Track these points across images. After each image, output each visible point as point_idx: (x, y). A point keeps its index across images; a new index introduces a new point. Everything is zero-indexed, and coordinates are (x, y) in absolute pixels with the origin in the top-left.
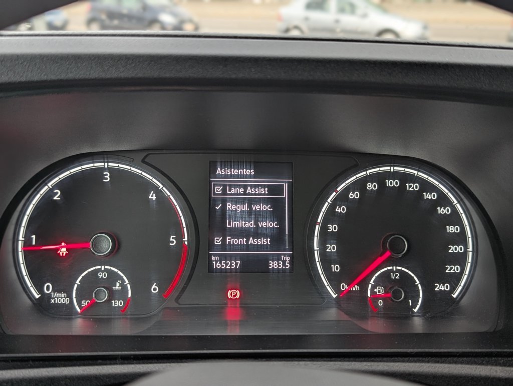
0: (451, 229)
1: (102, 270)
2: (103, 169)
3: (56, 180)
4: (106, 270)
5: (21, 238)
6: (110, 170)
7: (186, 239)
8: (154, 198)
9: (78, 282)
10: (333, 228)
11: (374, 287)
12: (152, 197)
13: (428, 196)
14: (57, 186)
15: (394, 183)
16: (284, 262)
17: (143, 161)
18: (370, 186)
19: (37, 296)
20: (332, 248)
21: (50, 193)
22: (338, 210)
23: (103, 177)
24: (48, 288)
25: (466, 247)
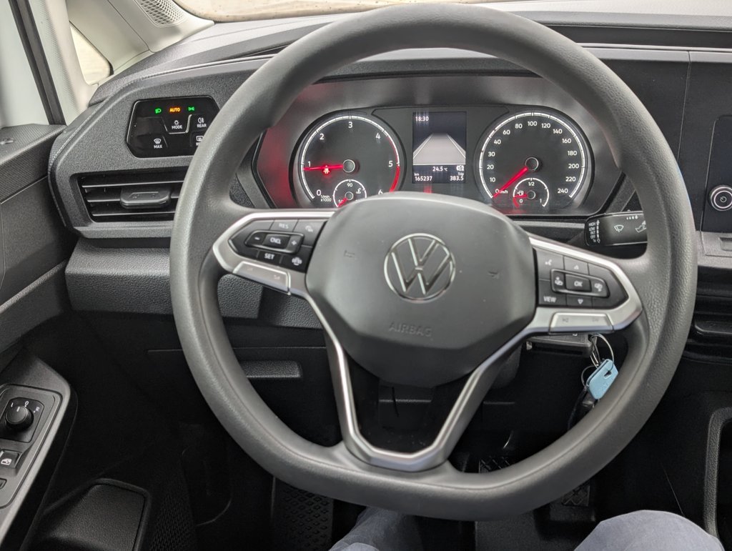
0: (571, 153)
1: (350, 182)
2: (348, 120)
3: (321, 127)
4: (352, 182)
5: (302, 163)
6: (353, 120)
7: (399, 163)
8: (379, 137)
9: (336, 189)
10: (492, 154)
11: (517, 191)
12: (378, 137)
13: (556, 131)
14: (321, 131)
15: (533, 124)
16: (460, 176)
17: (372, 114)
18: (518, 126)
19: (313, 198)
20: (491, 167)
21: (318, 136)
22: (496, 142)
23: (348, 125)
24: (319, 193)
25: (581, 165)
